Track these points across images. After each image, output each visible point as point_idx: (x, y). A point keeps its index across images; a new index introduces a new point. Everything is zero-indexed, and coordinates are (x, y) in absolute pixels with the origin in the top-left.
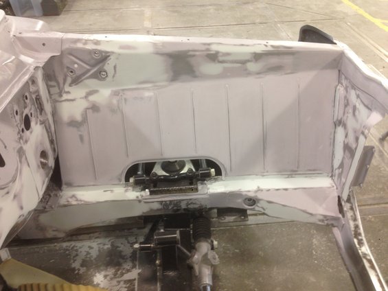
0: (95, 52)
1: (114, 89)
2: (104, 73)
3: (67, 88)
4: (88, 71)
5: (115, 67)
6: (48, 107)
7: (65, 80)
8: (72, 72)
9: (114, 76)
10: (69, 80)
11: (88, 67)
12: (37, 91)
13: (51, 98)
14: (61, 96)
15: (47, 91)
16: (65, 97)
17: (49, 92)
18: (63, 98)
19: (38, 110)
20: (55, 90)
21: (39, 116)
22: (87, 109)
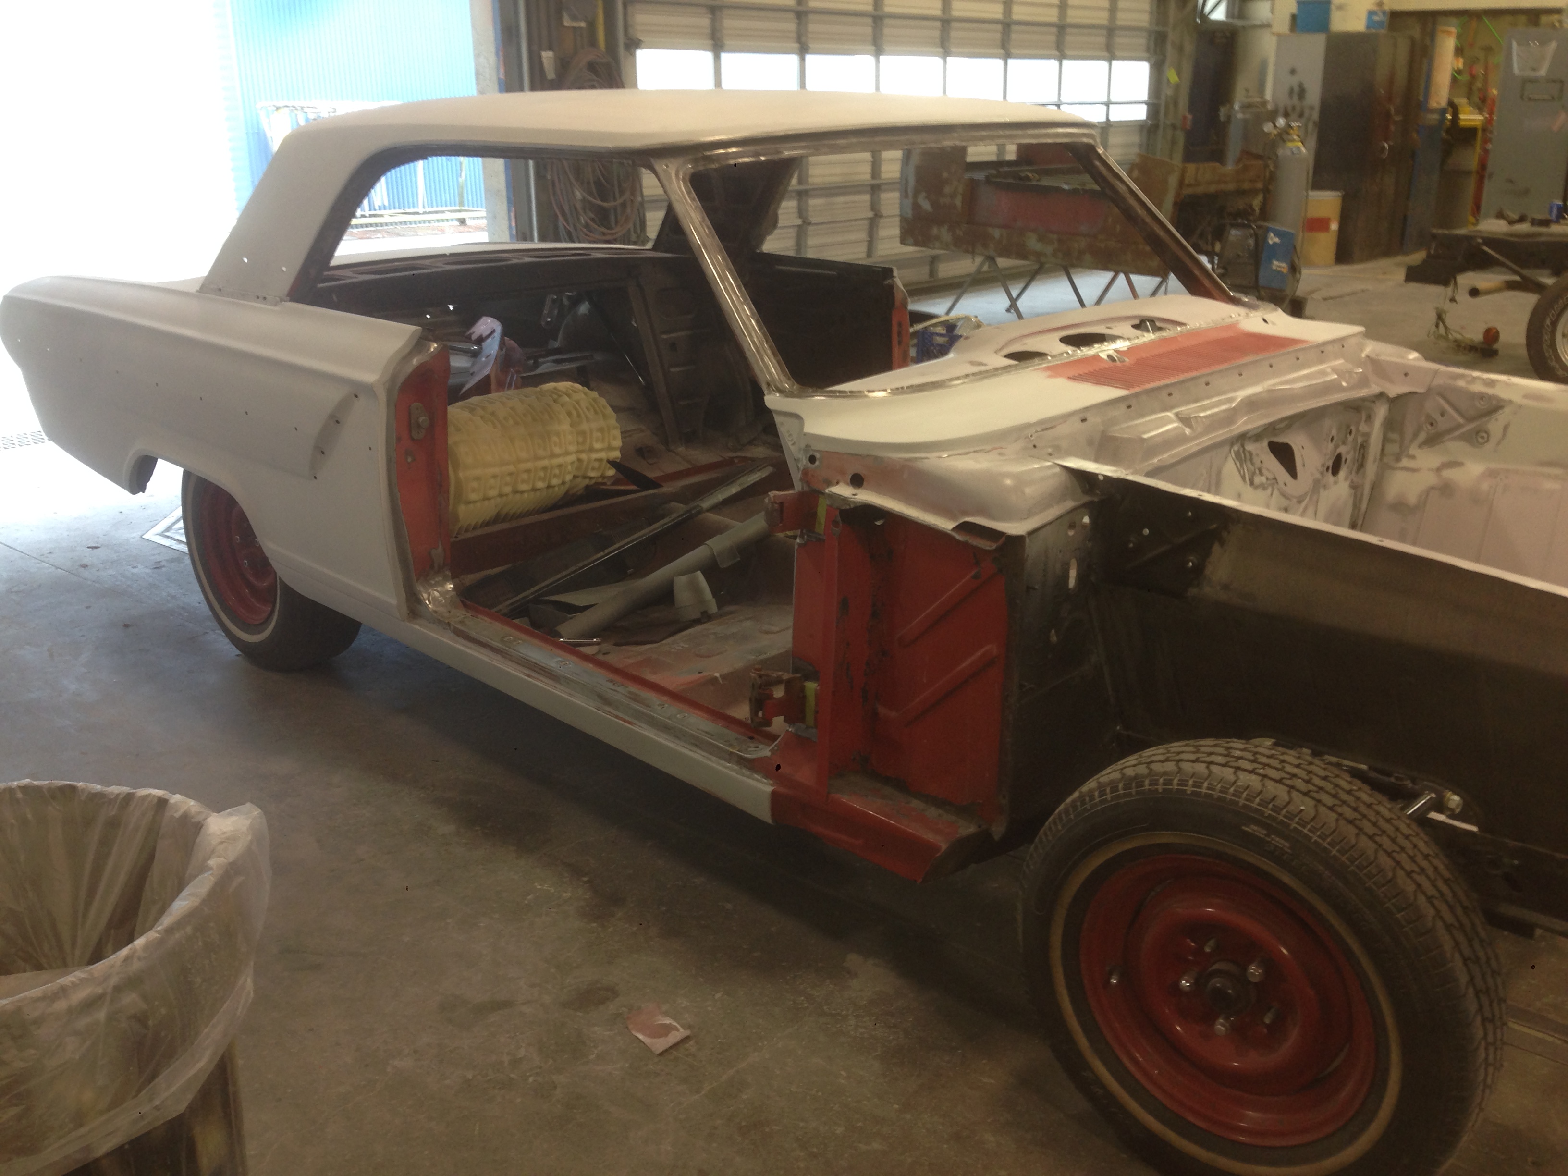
0: (1482, 397)
1: (1493, 465)
2: (1485, 435)
3: (1413, 450)
4: (1459, 426)
5: (1506, 428)
6: (1371, 468)
7: (1415, 435)
8: (1432, 424)
9: (1499, 443)
10: (1422, 436)
11: (1460, 420)
12: (1367, 435)
13: (1381, 459)
14: (1398, 459)
15: (1380, 446)
16: (1405, 462)
17: (1383, 450)
18: (1400, 465)
19: (1356, 465)
20: (1393, 448)
21: (1354, 472)
22: (1433, 488)
